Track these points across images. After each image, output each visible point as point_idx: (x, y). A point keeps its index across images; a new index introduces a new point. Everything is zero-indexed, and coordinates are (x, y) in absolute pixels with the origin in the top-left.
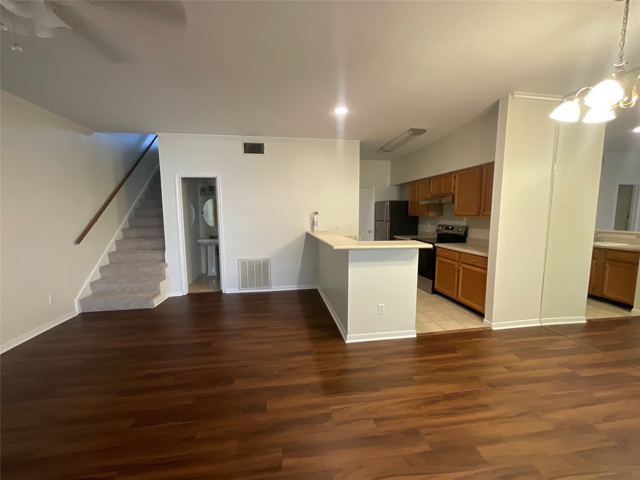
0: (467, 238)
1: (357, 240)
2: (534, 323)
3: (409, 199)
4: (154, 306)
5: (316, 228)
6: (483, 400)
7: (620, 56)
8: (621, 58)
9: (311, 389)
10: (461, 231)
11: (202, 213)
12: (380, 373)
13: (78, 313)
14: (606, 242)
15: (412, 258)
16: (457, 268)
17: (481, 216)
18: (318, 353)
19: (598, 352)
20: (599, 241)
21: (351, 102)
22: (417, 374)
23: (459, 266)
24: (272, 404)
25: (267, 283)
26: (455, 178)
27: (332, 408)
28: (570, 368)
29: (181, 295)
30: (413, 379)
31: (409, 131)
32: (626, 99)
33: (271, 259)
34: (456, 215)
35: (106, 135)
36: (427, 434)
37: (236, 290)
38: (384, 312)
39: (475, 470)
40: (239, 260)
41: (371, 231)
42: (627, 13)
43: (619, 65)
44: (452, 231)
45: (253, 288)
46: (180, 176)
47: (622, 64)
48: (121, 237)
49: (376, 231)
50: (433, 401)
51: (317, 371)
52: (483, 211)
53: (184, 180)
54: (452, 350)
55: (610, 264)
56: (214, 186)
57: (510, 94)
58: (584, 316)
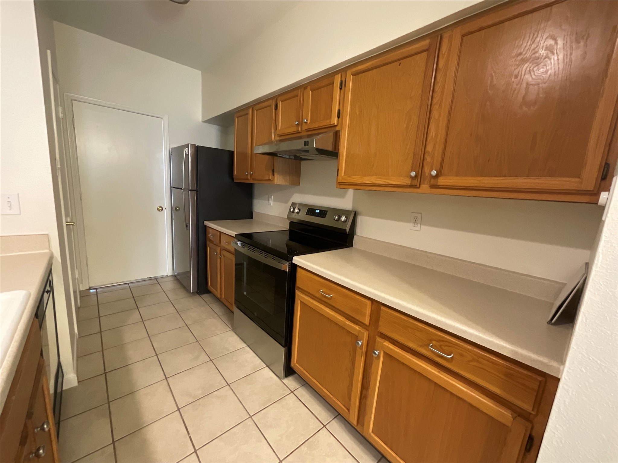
0: (355, 236)
3: (234, 149)
10: (345, 221)
17: (425, 187)
26: (342, 85)
41: (163, 208)
44: (321, 219)
49: (174, 209)
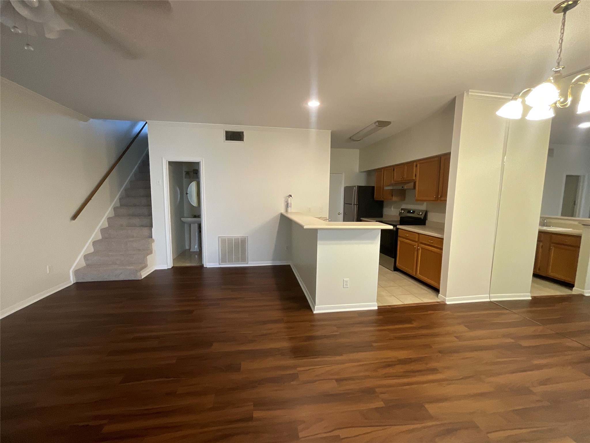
0: (426, 221)
1: (327, 221)
2: (484, 298)
3: (375, 185)
4: (141, 278)
5: (289, 210)
6: (434, 365)
7: (558, 61)
8: (559, 63)
9: (280, 352)
10: (421, 215)
11: (187, 194)
12: (343, 340)
13: (72, 283)
14: (552, 227)
15: (375, 238)
16: (416, 248)
17: (439, 201)
18: (288, 322)
19: (540, 325)
20: (546, 226)
21: (322, 96)
22: (375, 342)
23: (418, 246)
24: (246, 365)
25: (244, 259)
26: (416, 166)
27: (299, 369)
28: (512, 339)
29: (166, 268)
30: (372, 346)
31: (375, 123)
32: (562, 100)
33: (249, 237)
34: (417, 200)
35: (100, 121)
36: (381, 393)
37: (217, 265)
38: (348, 286)
39: (422, 424)
40: (219, 237)
41: (340, 213)
42: (564, 24)
43: (557, 70)
44: (413, 214)
45: (231, 263)
46: (167, 161)
47: (559, 69)
48: (112, 215)
49: (345, 213)
50: (389, 365)
51: (287, 337)
52: (441, 197)
53: (171, 163)
54: (409, 321)
55: (554, 247)
56: (198, 169)
57: (465, 92)
58: (528, 293)
